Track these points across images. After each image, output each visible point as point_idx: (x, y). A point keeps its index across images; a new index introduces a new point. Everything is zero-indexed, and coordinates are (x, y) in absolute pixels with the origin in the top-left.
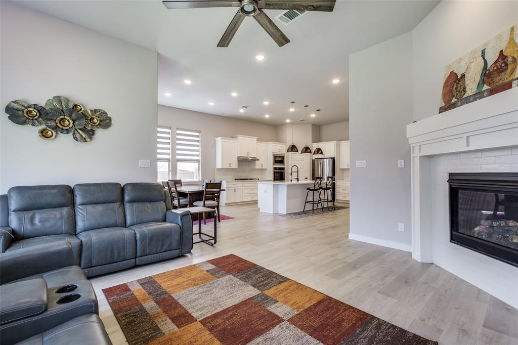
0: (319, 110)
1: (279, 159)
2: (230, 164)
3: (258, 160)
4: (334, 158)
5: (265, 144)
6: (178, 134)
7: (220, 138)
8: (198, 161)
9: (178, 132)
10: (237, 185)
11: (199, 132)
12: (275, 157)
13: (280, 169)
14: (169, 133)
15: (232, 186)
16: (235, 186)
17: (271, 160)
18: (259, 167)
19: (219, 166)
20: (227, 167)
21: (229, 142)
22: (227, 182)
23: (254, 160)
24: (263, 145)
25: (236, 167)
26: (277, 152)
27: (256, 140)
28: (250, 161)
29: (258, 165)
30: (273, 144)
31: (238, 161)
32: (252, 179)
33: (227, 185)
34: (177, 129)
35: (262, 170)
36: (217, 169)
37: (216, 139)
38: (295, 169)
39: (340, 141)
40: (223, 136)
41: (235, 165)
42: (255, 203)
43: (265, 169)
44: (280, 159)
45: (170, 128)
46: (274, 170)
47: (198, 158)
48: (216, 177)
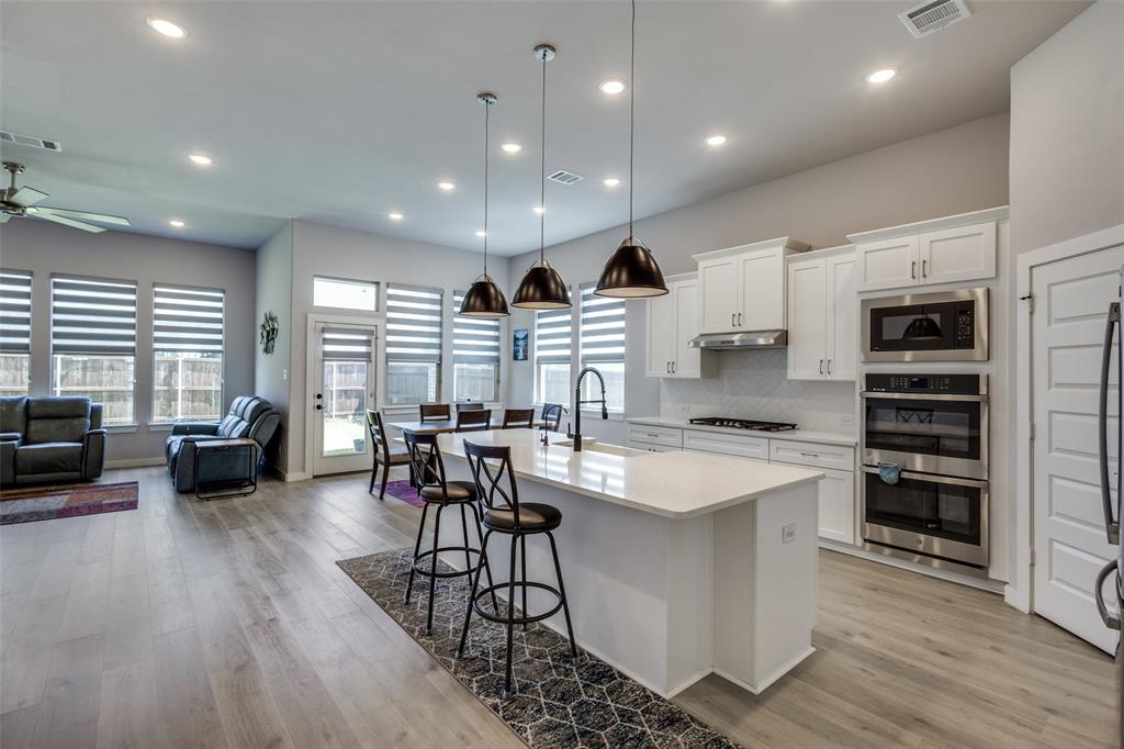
2: (671, 365)
5: (851, 256)
10: (662, 439)
12: (882, 314)
15: (646, 437)
16: (653, 440)
18: (813, 375)
20: (663, 373)
25: (695, 372)
27: (780, 251)
41: (690, 368)
46: (869, 389)
47: (621, 350)
48: (662, 404)
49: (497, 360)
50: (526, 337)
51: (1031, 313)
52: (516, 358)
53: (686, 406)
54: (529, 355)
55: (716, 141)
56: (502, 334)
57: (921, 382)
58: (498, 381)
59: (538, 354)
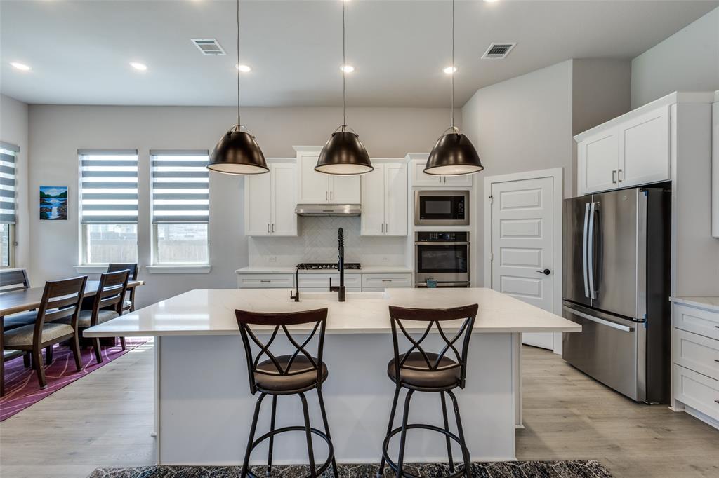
2: (271, 227)
3: (372, 212)
5: (398, 165)
6: (155, 163)
8: (205, 220)
10: (274, 284)
12: (425, 199)
13: (447, 236)
17: (410, 208)
18: (377, 232)
25: (292, 231)
29: (369, 226)
30: (415, 161)
31: (299, 217)
34: (152, 152)
41: (289, 227)
45: (136, 152)
46: (419, 240)
47: (205, 213)
48: (250, 257)
49: (14, 219)
50: (64, 195)
51: (492, 204)
52: (44, 216)
53: (274, 256)
54: (70, 213)
55: (348, 69)
56: (20, 188)
57: (442, 236)
58: (15, 244)
59: (82, 214)
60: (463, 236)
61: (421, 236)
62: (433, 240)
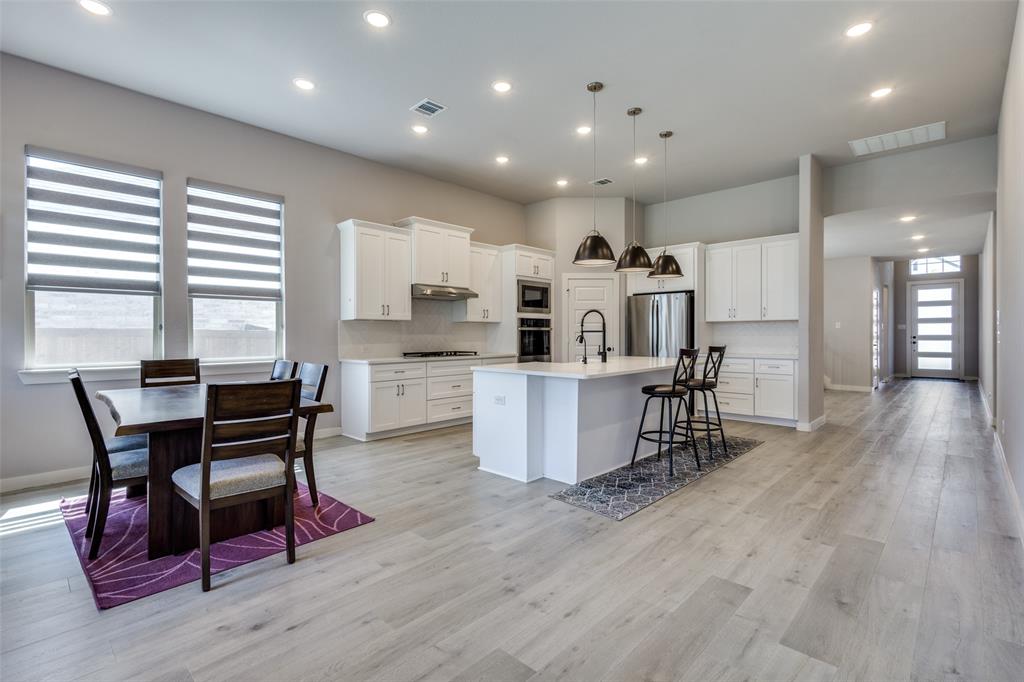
0: (668, 135)
1: (535, 296)
2: (386, 308)
3: (476, 296)
4: (693, 291)
5: (495, 252)
6: (191, 200)
7: (350, 221)
8: (275, 295)
9: (192, 191)
10: (408, 374)
11: (280, 199)
12: (525, 288)
13: (538, 322)
14: (155, 194)
15: (392, 375)
16: (399, 376)
17: (512, 297)
18: (479, 318)
19: (349, 312)
20: (377, 315)
21: (384, 238)
22: (371, 364)
23: (465, 295)
24: (489, 254)
25: (407, 315)
26: (529, 274)
27: (468, 236)
28: (452, 301)
29: (474, 311)
30: (519, 252)
31: (414, 298)
32: (455, 353)
33: (372, 374)
34: (190, 182)
35: (487, 326)
36: (345, 322)
37: (338, 225)
38: (593, 322)
39: (708, 243)
40: (366, 216)
41: (402, 311)
42: (464, 426)
43: (497, 323)
44: (537, 296)
45: (159, 175)
46: (521, 326)
48: (340, 347)
51: (568, 296)
60: (547, 323)
61: (523, 322)
62: (529, 326)
